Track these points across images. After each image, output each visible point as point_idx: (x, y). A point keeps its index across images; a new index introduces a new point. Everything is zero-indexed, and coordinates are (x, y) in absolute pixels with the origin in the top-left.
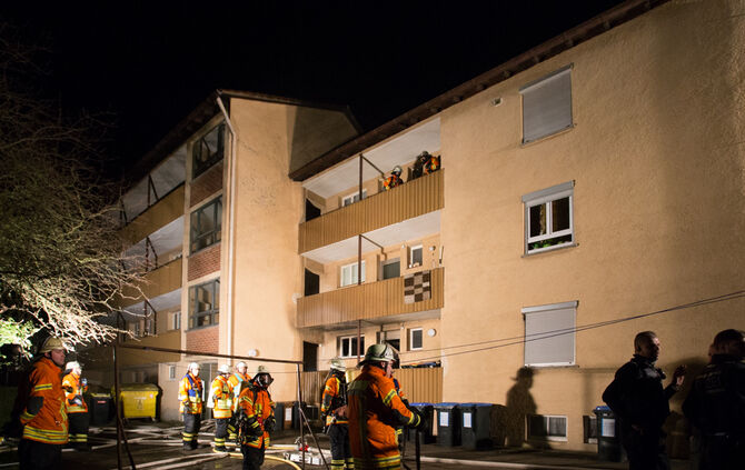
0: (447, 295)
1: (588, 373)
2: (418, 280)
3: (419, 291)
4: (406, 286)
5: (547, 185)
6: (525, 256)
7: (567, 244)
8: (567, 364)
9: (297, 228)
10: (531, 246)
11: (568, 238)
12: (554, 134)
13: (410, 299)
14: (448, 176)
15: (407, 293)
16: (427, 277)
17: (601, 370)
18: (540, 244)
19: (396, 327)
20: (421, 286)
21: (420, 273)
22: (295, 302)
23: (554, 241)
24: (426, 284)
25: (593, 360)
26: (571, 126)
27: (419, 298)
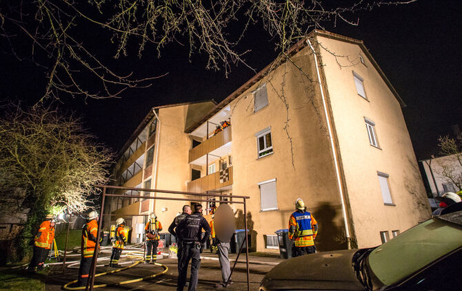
1: (283, 212)
2: (224, 172)
3: (224, 177)
4: (220, 175)
5: (262, 129)
6: (258, 159)
7: (271, 153)
8: (275, 209)
9: (188, 152)
10: (260, 155)
11: (271, 150)
12: (263, 108)
13: (222, 181)
14: (232, 127)
15: (221, 178)
16: (227, 171)
17: (287, 211)
18: (264, 153)
20: (225, 175)
21: (225, 169)
22: (186, 184)
23: (267, 152)
24: (227, 174)
25: (284, 207)
26: (268, 104)
27: (225, 180)
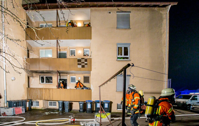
0: (93, 67)
2: (83, 61)
4: (78, 62)
6: (117, 60)
7: (127, 59)
10: (118, 58)
12: (126, 29)
13: (80, 66)
15: (78, 64)
16: (86, 60)
18: (120, 58)
19: (66, 75)
20: (84, 63)
21: (84, 59)
22: (25, 59)
23: (124, 58)
24: (85, 63)
26: (129, 28)
27: (83, 67)
